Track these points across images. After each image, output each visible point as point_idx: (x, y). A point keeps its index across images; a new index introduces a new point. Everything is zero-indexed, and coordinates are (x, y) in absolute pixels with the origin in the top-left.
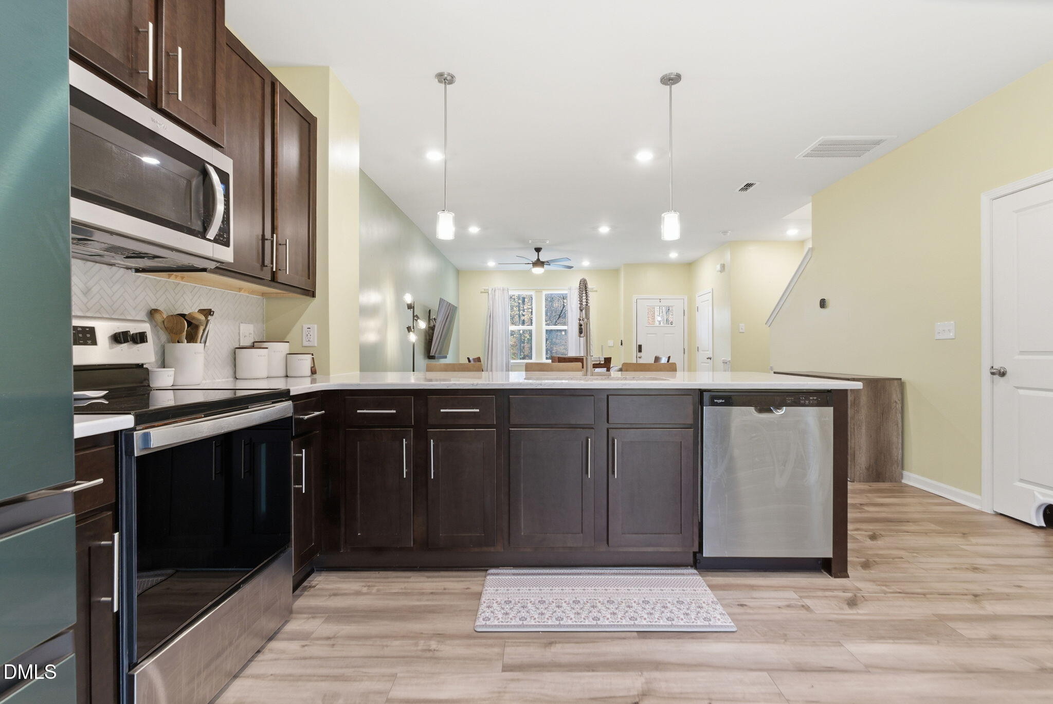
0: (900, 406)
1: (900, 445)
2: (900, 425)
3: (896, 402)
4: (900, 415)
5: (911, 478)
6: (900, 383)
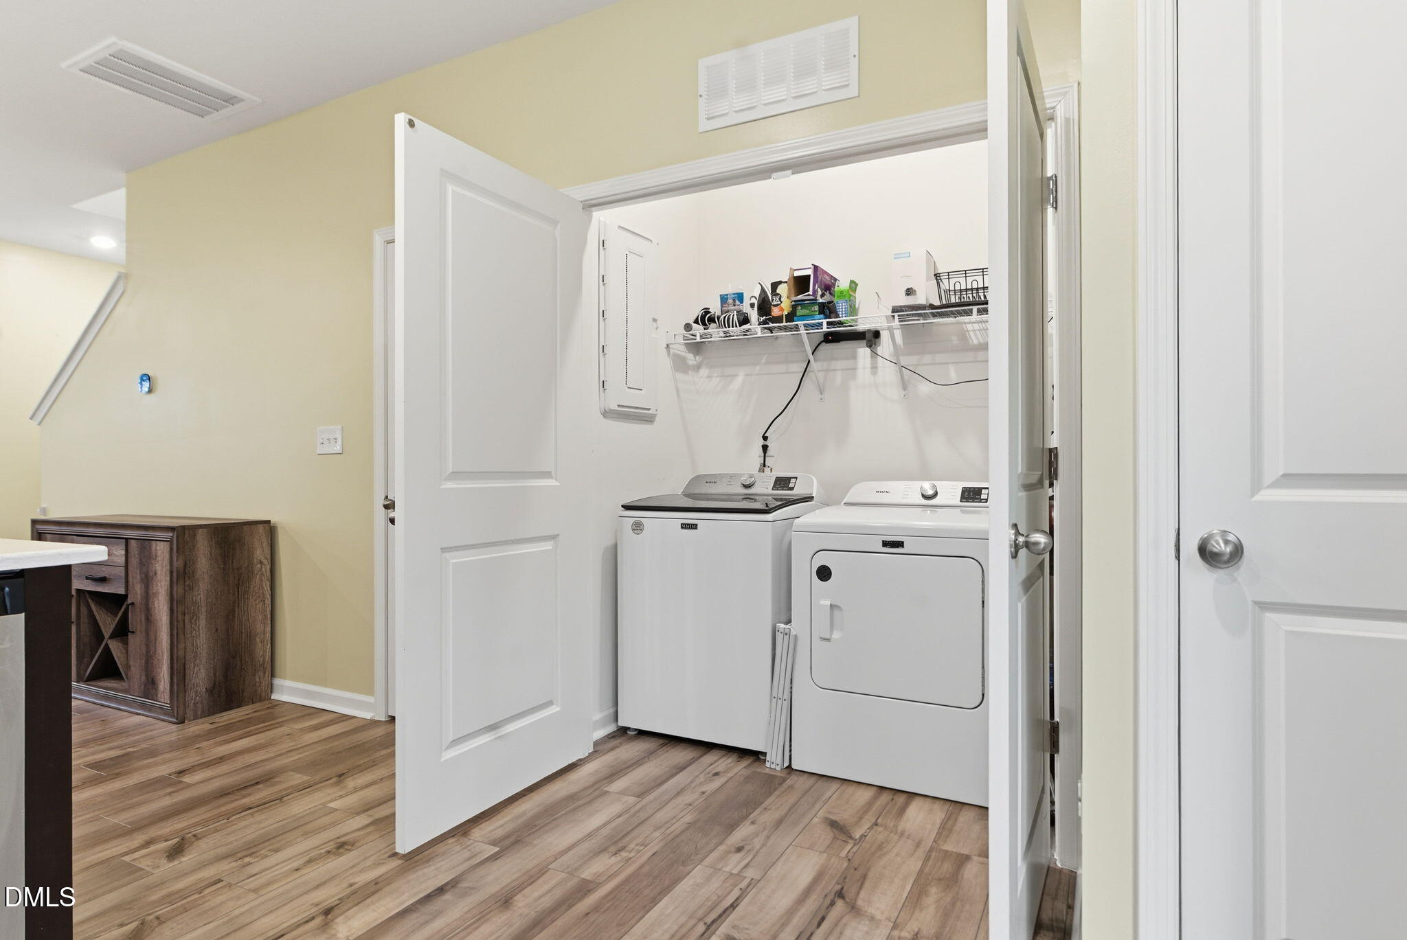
0: (268, 567)
1: (268, 635)
2: (268, 602)
3: (261, 562)
4: (268, 584)
5: (287, 691)
6: (269, 528)
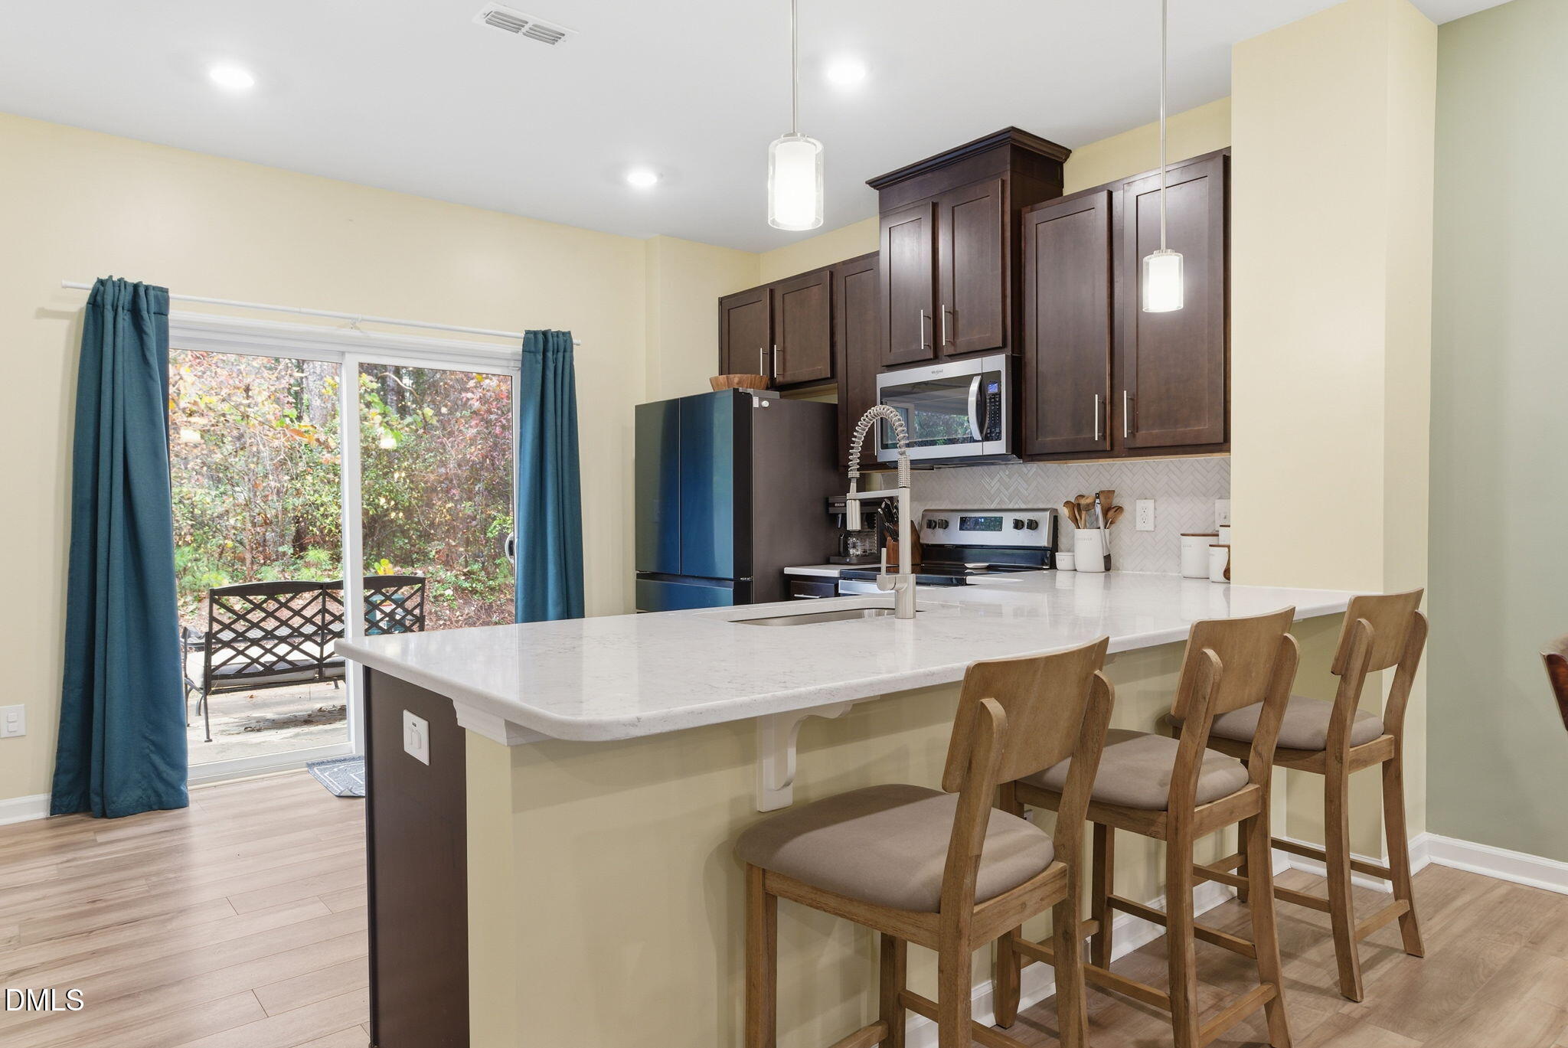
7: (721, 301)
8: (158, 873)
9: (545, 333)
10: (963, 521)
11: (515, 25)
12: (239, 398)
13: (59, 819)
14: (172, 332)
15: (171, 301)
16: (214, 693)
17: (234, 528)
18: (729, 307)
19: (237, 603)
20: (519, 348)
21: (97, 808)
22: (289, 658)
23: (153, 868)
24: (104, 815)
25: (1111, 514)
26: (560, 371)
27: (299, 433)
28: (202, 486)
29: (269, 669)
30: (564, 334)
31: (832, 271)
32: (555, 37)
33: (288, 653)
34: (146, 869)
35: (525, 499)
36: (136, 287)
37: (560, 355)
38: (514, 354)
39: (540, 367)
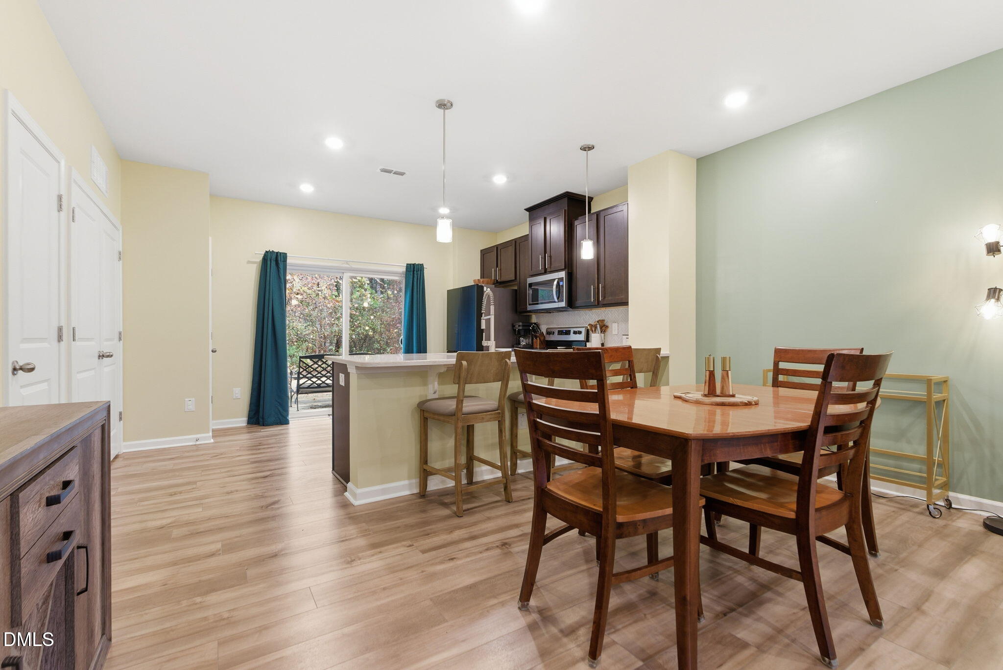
7: (481, 251)
8: (280, 438)
9: (414, 265)
10: (559, 331)
11: (389, 172)
12: (315, 288)
13: (250, 426)
14: (288, 267)
15: (288, 257)
16: (300, 394)
17: (312, 339)
18: (484, 253)
19: (308, 361)
20: (404, 269)
21: (261, 423)
22: (326, 382)
23: (278, 437)
24: (263, 426)
25: (604, 328)
26: (419, 278)
27: (337, 301)
28: (300, 322)
29: (319, 386)
30: (421, 265)
31: (515, 241)
32: (402, 174)
33: (326, 380)
34: (276, 437)
35: (406, 324)
36: (277, 253)
37: (419, 272)
38: (403, 272)
39: (412, 277)
